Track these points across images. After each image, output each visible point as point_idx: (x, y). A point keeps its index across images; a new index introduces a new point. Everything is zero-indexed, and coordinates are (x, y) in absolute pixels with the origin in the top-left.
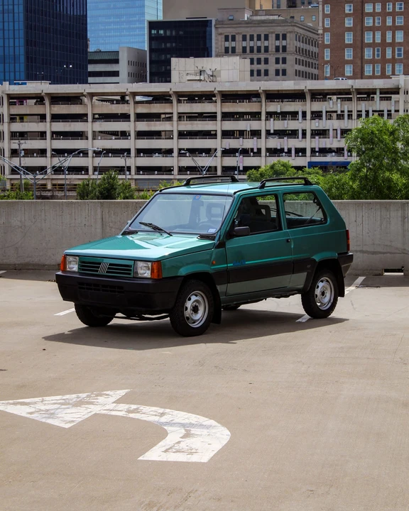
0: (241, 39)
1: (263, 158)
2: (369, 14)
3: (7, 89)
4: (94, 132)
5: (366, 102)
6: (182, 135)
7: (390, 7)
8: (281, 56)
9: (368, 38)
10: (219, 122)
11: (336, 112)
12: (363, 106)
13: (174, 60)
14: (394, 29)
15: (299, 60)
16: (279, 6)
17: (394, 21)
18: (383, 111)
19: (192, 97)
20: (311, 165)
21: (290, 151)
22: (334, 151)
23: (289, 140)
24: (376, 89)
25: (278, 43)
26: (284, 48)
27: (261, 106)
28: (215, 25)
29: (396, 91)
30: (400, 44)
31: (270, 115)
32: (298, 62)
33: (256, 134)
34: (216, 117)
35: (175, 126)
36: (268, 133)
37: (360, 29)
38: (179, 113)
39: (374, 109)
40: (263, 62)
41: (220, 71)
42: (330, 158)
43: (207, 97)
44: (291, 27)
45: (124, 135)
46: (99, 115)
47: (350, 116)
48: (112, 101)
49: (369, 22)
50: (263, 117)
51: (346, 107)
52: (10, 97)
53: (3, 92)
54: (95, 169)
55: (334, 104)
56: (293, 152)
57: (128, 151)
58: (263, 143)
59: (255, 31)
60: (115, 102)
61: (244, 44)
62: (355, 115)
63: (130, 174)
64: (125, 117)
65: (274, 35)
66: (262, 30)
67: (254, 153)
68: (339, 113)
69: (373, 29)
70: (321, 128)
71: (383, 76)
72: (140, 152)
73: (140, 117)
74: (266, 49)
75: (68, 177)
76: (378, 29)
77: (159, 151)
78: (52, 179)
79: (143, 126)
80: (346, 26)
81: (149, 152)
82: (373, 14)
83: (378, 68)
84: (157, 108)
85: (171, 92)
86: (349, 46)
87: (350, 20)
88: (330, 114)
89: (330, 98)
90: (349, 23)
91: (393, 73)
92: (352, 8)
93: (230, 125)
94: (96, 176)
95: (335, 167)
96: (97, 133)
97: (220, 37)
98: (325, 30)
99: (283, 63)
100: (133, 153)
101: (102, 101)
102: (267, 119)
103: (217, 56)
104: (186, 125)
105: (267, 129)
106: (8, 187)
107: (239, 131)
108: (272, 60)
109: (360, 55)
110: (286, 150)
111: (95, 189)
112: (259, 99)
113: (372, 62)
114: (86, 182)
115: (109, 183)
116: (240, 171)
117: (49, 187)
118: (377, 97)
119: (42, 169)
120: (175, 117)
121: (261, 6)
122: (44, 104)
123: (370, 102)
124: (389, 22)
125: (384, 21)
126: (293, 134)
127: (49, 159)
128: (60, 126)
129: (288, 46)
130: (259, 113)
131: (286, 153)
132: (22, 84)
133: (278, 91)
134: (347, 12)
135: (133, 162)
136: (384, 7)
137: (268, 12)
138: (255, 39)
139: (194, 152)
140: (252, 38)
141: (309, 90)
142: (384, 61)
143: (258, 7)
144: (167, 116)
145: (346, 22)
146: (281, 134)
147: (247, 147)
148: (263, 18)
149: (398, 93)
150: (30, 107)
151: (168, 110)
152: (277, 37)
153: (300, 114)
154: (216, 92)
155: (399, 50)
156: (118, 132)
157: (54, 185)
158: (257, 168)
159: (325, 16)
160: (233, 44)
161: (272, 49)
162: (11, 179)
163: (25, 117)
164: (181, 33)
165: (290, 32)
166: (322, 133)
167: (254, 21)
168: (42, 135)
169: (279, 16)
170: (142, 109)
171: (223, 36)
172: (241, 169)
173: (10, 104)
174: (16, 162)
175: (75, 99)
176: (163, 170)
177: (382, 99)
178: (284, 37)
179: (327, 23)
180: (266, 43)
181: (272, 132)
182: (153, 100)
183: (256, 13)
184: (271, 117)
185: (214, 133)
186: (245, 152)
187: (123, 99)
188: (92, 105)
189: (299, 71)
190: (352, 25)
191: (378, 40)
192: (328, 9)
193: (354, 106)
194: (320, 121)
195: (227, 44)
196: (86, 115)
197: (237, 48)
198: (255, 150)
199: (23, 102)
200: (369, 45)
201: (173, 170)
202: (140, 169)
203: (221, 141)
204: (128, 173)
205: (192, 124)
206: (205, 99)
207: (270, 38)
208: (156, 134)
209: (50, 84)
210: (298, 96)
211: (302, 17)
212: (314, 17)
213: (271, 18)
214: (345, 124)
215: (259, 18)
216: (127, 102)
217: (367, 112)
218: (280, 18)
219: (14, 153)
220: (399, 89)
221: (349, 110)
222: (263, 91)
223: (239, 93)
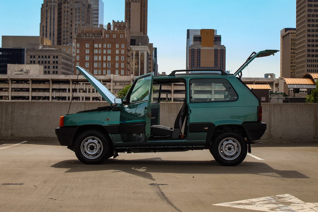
0: (38, 57)
2: (96, 48)
6: (13, 98)
7: (105, 46)
8: (55, 65)
9: (96, 58)
10: (30, 93)
11: (83, 89)
13: (9, 65)
14: (107, 55)
15: (63, 67)
16: (53, 44)
17: (107, 52)
19: (18, 81)
23: (62, 101)
24: (101, 80)
25: (54, 60)
26: (57, 62)
27: (50, 86)
28: (26, 51)
29: (109, 81)
30: (109, 61)
32: (63, 68)
33: (47, 98)
34: (29, 90)
35: (10, 94)
36: (53, 97)
37: (92, 55)
38: (12, 88)
40: (47, 68)
41: (30, 70)
43: (26, 81)
44: (60, 53)
47: (89, 92)
49: (96, 51)
50: (51, 91)
55: (82, 86)
59: (44, 54)
61: (39, 59)
62: (91, 91)
65: (52, 56)
66: (47, 54)
68: (84, 90)
69: (98, 55)
70: (76, 96)
71: (102, 74)
74: (49, 62)
76: (100, 55)
80: (86, 53)
82: (98, 48)
83: (100, 71)
84: (1, 86)
85: (9, 79)
86: (87, 61)
87: (88, 50)
88: (80, 90)
89: (80, 83)
90: (87, 52)
91: (106, 74)
92: (89, 45)
93: (35, 94)
97: (28, 56)
98: (77, 54)
99: (56, 68)
103: (27, 64)
104: (15, 93)
105: (53, 96)
108: (51, 67)
109: (92, 66)
112: (49, 83)
113: (98, 68)
120: (10, 90)
121: (46, 43)
124: (105, 52)
125: (103, 52)
126: (64, 98)
129: (58, 61)
130: (49, 89)
133: (58, 79)
134: (87, 47)
136: (102, 46)
137: (49, 46)
138: (44, 57)
140: (43, 57)
141: (72, 79)
142: (102, 68)
143: (45, 44)
144: (6, 89)
145: (86, 51)
146: (58, 98)
148: (48, 49)
151: (7, 87)
152: (54, 57)
153: (67, 90)
154: (29, 79)
155: (109, 64)
159: (77, 48)
160: (34, 59)
161: (51, 62)
164: (10, 54)
165: (60, 55)
166: (77, 98)
167: (43, 50)
169: (55, 48)
171: (30, 56)
178: (57, 57)
179: (78, 51)
180: (49, 60)
181: (54, 97)
183: (44, 46)
184: (54, 91)
185: (27, 97)
189: (63, 72)
190: (89, 53)
191: (100, 59)
192: (78, 45)
193: (91, 87)
194: (76, 93)
195: (31, 59)
197: (36, 61)
200: (96, 61)
205: (18, 93)
206: (24, 82)
207: (51, 58)
210: (67, 82)
211: (64, 49)
212: (70, 49)
213: (51, 49)
214: (87, 95)
215: (46, 49)
218: (55, 49)
220: (111, 80)
221: (89, 88)
222: (51, 79)
223: (40, 80)
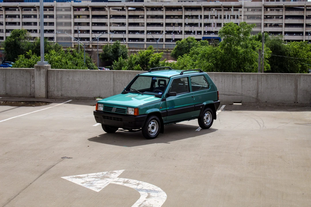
1: (183, 35)
3: (73, 4)
4: (110, 23)
5: (228, 12)
6: (148, 25)
10: (164, 19)
11: (215, 15)
12: (226, 13)
18: (235, 15)
19: (153, 8)
20: (204, 38)
21: (194, 32)
22: (213, 33)
23: (194, 27)
24: (232, 6)
27: (183, 12)
29: (240, 7)
31: (186, 16)
33: (180, 24)
34: (163, 17)
35: (145, 21)
36: (185, 24)
38: (147, 15)
39: (231, 15)
42: (212, 35)
43: (160, 8)
45: (123, 24)
46: (113, 15)
47: (221, 17)
48: (118, 10)
50: (183, 17)
51: (219, 13)
52: (74, 7)
53: (71, 5)
54: (111, 39)
55: (214, 12)
56: (196, 33)
57: (125, 31)
58: (183, 29)
60: (119, 10)
62: (223, 17)
63: (126, 41)
64: (124, 17)
67: (179, 33)
68: (216, 16)
70: (208, 22)
72: (130, 32)
73: (130, 17)
75: (99, 42)
77: (138, 31)
78: (92, 43)
79: (132, 21)
81: (134, 32)
84: (137, 13)
85: (144, 6)
88: (212, 17)
89: (212, 9)
93: (169, 21)
94: (111, 42)
95: (214, 39)
96: (111, 23)
100: (127, 32)
101: (114, 9)
102: (185, 18)
104: (150, 20)
105: (185, 22)
106: (73, 46)
107: (173, 23)
110: (193, 32)
111: (110, 48)
112: (182, 10)
114: (106, 44)
115: (116, 46)
116: (173, 41)
117: (91, 46)
118: (232, 9)
119: (88, 39)
120: (145, 17)
122: (89, 11)
123: (229, 11)
126: (196, 25)
127: (91, 34)
128: (96, 20)
131: (193, 33)
132: (79, 2)
133: (190, 6)
135: (127, 36)
139: (153, 32)
141: (203, 6)
144: (142, 16)
146: (191, 25)
147: (176, 30)
149: (241, 8)
150: (82, 12)
151: (143, 14)
153: (199, 16)
154: (163, 6)
156: (121, 23)
157: (93, 46)
158: (180, 40)
162: (74, 43)
163: (81, 17)
166: (209, 25)
168: (88, 24)
170: (131, 13)
172: (174, 39)
173: (74, 10)
174: (76, 35)
175: (102, 9)
176: (140, 39)
177: (234, 10)
181: (187, 24)
182: (136, 9)
184: (187, 17)
185: (162, 24)
186: (175, 32)
187: (123, 9)
188: (109, 11)
193: (223, 13)
194: (208, 19)
196: (107, 16)
198: (180, 32)
199: (80, 9)
201: (144, 40)
202: (130, 39)
203: (165, 28)
204: (125, 41)
205: (153, 20)
206: (159, 9)
208: (137, 24)
209: (92, 2)
210: (198, 8)
214: (219, 21)
216: (125, 10)
217: (228, 16)
219: (76, 31)
220: (242, 6)
221: (220, 15)
222: (183, 6)
223: (173, 7)
